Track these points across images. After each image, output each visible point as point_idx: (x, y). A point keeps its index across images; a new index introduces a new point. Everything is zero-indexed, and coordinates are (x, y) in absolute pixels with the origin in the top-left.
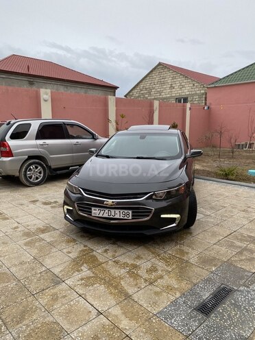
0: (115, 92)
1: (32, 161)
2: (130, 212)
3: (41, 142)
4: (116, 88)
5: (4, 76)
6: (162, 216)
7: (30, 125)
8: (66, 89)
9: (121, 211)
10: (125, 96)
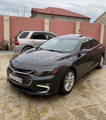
0: (89, 21)
1: (27, 48)
2: (21, 79)
3: (32, 40)
4: (90, 19)
5: (43, 15)
6: (37, 85)
7: (29, 33)
8: (67, 20)
9: (18, 78)
10: (94, 22)
